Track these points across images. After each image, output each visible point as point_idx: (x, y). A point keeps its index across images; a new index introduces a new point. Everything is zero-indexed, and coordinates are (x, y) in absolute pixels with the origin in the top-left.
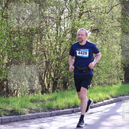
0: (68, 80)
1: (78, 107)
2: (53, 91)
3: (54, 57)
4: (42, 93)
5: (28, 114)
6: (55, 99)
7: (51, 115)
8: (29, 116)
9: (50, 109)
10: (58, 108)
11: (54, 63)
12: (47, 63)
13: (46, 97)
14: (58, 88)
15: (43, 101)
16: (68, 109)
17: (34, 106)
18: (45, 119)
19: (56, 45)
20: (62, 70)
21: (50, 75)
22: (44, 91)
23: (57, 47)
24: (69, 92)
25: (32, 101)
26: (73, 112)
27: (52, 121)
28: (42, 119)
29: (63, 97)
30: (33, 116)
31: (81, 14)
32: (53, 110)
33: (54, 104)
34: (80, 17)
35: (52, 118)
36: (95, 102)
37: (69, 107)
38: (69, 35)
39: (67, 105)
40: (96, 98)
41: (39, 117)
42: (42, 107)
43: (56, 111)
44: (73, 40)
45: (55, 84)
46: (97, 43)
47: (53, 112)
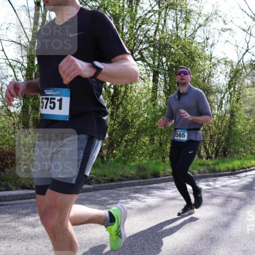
0: (227, 149)
1: (235, 170)
2: (216, 158)
3: (217, 131)
4: (207, 159)
5: (197, 175)
6: (218, 164)
7: (215, 176)
8: (198, 176)
9: (214, 171)
10: (220, 171)
11: (216, 136)
12: (211, 136)
13: (210, 162)
14: (219, 156)
15: (208, 165)
16: (227, 171)
17: (202, 169)
18: (211, 179)
19: (218, 123)
20: (222, 142)
21: (214, 146)
22: (209, 157)
23: (220, 124)
24: (228, 159)
25: (200, 165)
26: (231, 174)
27: (215, 180)
28: (208, 179)
29: (224, 162)
30: (201, 176)
31: (238, 99)
32: (217, 172)
33: (217, 167)
34: (237, 101)
35: (215, 178)
36: (249, 168)
37: (228, 171)
38: (228, 116)
39: (227, 169)
40: (249, 164)
41: (205, 177)
42: (208, 170)
43: (218, 173)
44: (231, 119)
45: (217, 152)
46: (250, 121)
47: (216, 174)
